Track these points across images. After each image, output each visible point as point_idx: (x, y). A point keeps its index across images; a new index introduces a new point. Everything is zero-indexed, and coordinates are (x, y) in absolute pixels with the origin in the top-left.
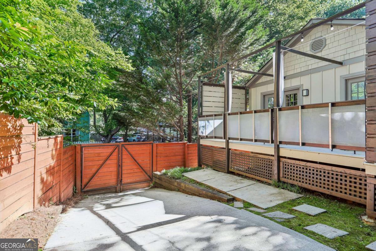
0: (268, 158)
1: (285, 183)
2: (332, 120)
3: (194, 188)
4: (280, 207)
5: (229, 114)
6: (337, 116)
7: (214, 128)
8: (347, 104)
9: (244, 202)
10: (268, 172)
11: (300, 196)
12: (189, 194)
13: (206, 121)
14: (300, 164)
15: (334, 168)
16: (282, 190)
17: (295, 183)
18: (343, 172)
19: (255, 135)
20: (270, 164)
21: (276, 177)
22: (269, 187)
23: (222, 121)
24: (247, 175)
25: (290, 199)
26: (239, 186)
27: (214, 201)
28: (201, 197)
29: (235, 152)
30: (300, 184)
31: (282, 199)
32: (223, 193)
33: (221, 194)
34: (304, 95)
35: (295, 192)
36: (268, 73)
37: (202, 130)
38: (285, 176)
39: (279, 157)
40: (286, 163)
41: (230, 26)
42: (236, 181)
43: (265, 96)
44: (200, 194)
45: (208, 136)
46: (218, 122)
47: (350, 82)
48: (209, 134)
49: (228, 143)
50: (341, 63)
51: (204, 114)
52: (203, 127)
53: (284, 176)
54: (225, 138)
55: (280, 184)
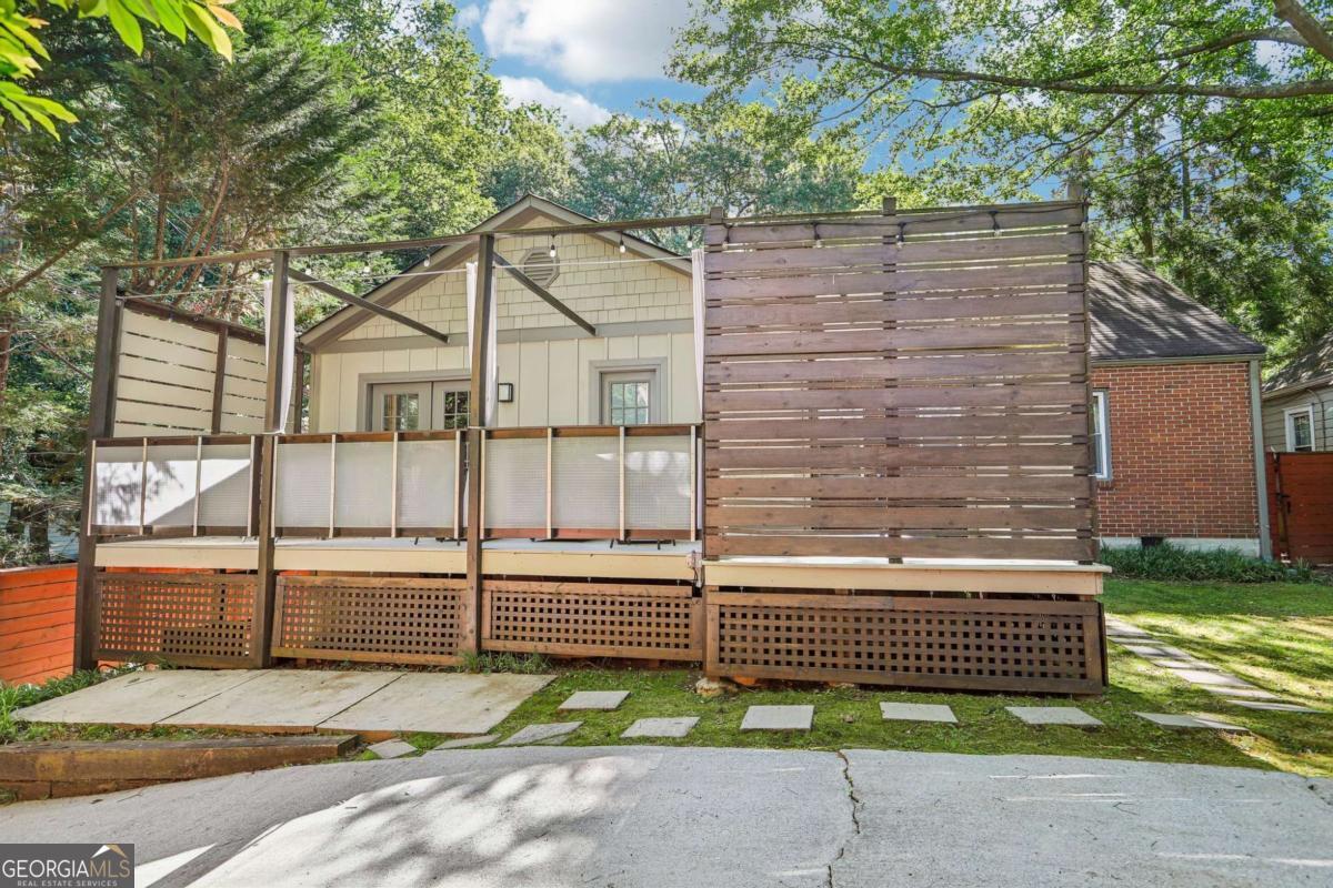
0: (442, 587)
1: (498, 653)
2: (626, 468)
3: (132, 754)
4: (522, 715)
5: (283, 440)
6: (635, 460)
7: (200, 495)
8: (653, 431)
9: (404, 736)
10: (439, 630)
11: (550, 677)
12: (105, 791)
13: (150, 466)
14: (543, 590)
15: (626, 588)
16: (495, 675)
17: (528, 647)
18: (645, 594)
19: (399, 512)
20: (449, 603)
21: (471, 641)
22: (452, 675)
23: (247, 463)
24: (359, 656)
25: (530, 691)
26: (348, 697)
27: (279, 771)
28: (188, 779)
29: (299, 581)
30: (541, 647)
31: (513, 698)
32: (303, 734)
33: (296, 738)
34: (501, 398)
35: (531, 673)
36: (394, 308)
37: (118, 504)
38: (498, 632)
39: (482, 578)
40: (499, 595)
41: (279, 114)
42: (322, 685)
43: (376, 390)
44: (181, 771)
45: (155, 528)
46: (225, 468)
47: (608, 379)
48: (163, 519)
49: (268, 551)
50: (591, 329)
51: (119, 431)
52: (127, 488)
53: (495, 632)
54: (255, 533)
55: (486, 660)
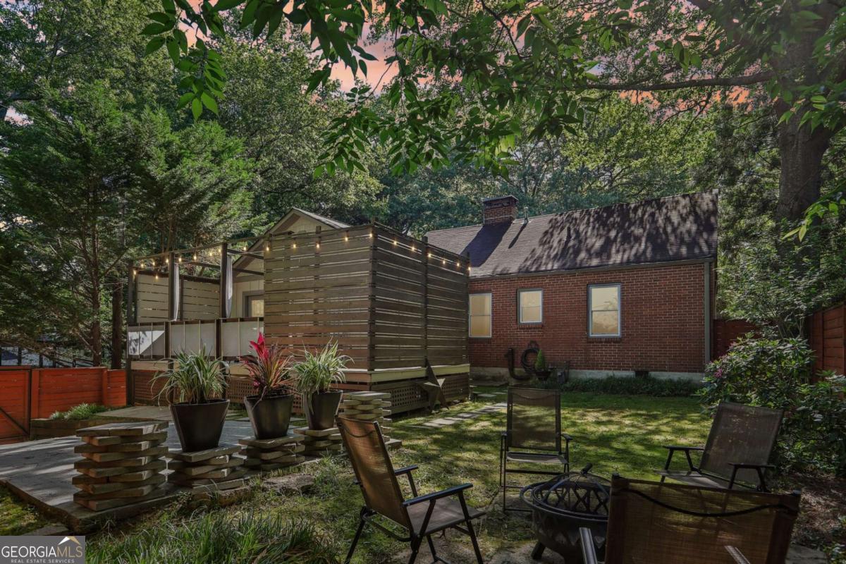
5: (173, 323)
7: (152, 344)
13: (141, 333)
23: (163, 332)
37: (134, 346)
43: (249, 298)
45: (144, 355)
46: (158, 334)
48: (145, 352)
51: (138, 321)
52: (136, 340)
54: (167, 358)
